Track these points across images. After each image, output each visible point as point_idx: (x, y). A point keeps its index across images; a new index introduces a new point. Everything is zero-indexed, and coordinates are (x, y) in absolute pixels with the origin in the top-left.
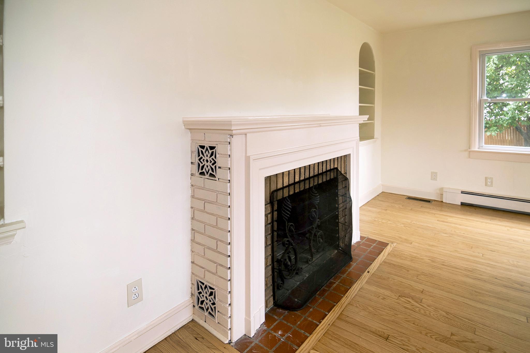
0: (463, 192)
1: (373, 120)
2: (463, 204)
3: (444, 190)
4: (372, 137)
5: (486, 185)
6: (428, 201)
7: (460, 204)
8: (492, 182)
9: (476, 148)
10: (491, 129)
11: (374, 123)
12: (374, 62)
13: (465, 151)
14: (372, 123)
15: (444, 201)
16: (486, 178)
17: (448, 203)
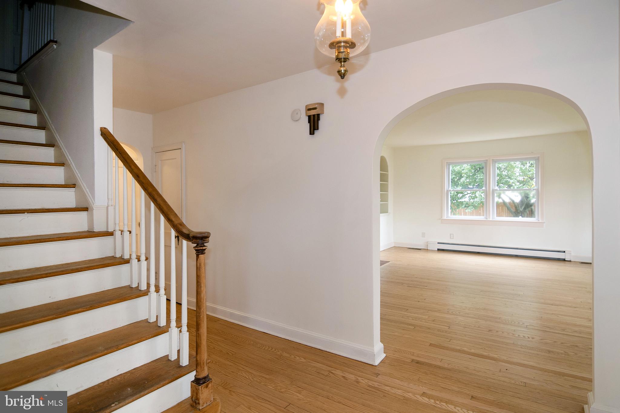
0: (438, 243)
1: (386, 202)
2: (439, 250)
3: (429, 242)
4: (387, 212)
5: (451, 238)
6: (420, 249)
7: (437, 250)
8: (453, 236)
9: (445, 217)
11: (388, 203)
12: (387, 166)
13: (440, 219)
14: (386, 203)
15: (429, 249)
16: (450, 234)
17: (431, 249)
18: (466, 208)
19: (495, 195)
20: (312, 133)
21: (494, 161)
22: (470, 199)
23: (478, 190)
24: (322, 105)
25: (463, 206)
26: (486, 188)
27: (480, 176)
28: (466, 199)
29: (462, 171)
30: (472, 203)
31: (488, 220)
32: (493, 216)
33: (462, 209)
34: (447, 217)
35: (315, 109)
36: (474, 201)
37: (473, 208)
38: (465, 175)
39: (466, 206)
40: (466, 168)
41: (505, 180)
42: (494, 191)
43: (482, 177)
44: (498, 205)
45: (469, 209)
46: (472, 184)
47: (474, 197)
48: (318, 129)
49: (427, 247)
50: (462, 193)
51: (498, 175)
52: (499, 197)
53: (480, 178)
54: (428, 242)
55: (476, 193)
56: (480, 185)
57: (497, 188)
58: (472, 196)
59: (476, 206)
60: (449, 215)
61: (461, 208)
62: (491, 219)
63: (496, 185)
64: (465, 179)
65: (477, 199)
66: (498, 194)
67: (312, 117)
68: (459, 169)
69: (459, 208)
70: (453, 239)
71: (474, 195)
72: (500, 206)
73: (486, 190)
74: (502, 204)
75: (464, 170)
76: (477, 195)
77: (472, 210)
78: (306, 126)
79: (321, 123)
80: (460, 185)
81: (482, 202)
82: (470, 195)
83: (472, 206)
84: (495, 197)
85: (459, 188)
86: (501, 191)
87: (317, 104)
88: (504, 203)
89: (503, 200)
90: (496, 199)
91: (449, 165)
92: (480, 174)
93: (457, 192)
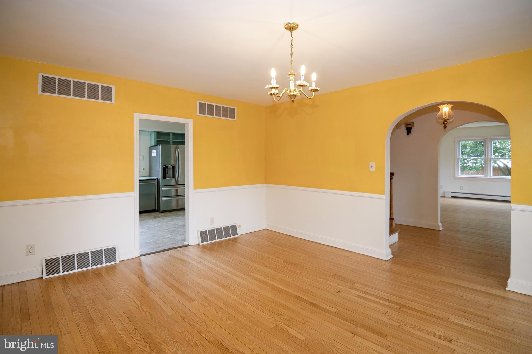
0: (452, 192)
2: (452, 197)
5: (460, 189)
7: (451, 197)
8: (462, 188)
10: (472, 170)
13: (453, 177)
15: (445, 196)
16: (460, 187)
17: (446, 196)
18: (470, 170)
19: (492, 161)
20: (408, 134)
21: (491, 140)
22: (472, 164)
23: (479, 158)
24: (413, 123)
25: (468, 169)
26: (485, 157)
27: (480, 148)
28: (470, 164)
29: (467, 144)
30: (475, 167)
31: (487, 177)
32: (491, 175)
33: (468, 171)
34: (458, 175)
35: (410, 125)
36: (476, 166)
37: (476, 171)
38: (469, 147)
39: (470, 169)
40: (470, 143)
41: (499, 151)
42: (491, 159)
43: (482, 149)
44: (494, 168)
45: (472, 171)
46: (475, 153)
47: (476, 162)
48: (411, 133)
49: (444, 195)
50: (467, 160)
51: (494, 147)
52: (495, 162)
53: (480, 149)
54: (444, 192)
55: (478, 160)
56: (481, 154)
57: (493, 156)
58: (474, 161)
59: (478, 169)
60: (459, 174)
61: (466, 170)
62: (489, 177)
63: (492, 155)
64: (469, 150)
65: (478, 164)
66: (494, 161)
67: (408, 128)
68: (465, 143)
69: (465, 170)
70: (462, 189)
71: (476, 161)
72: (496, 170)
73: (486, 158)
74: (498, 169)
75: (469, 144)
76: (478, 162)
77: (475, 171)
78: (405, 132)
79: (413, 130)
80: (465, 154)
81: (482, 167)
82: (473, 161)
83: (475, 169)
84: (492, 163)
85: (465, 156)
86: (496, 159)
87: (411, 123)
88: (499, 168)
89: (498, 165)
90: (493, 164)
91: (459, 142)
92: (480, 147)
93: (463, 159)
